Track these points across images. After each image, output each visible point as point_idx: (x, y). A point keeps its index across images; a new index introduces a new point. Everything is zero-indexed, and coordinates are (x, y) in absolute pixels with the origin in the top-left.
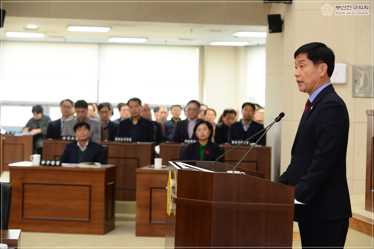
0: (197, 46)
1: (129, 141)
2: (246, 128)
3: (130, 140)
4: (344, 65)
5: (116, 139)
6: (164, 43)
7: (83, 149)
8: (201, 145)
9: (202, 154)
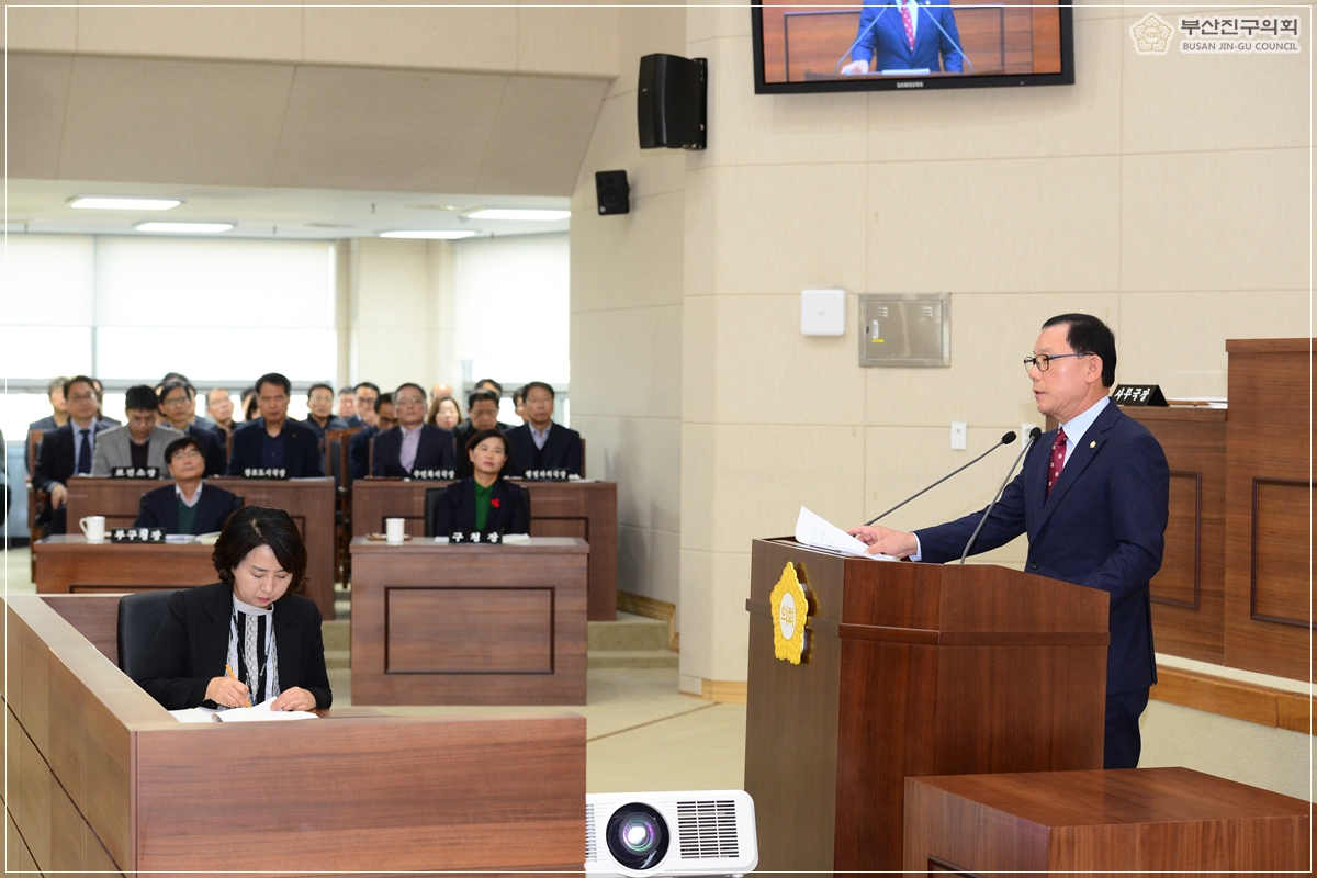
0: (332, 240)
1: (279, 478)
2: (539, 441)
3: (283, 473)
4: (841, 293)
5: (248, 472)
6: (271, 235)
7: (191, 501)
8: (480, 487)
9: (482, 507)
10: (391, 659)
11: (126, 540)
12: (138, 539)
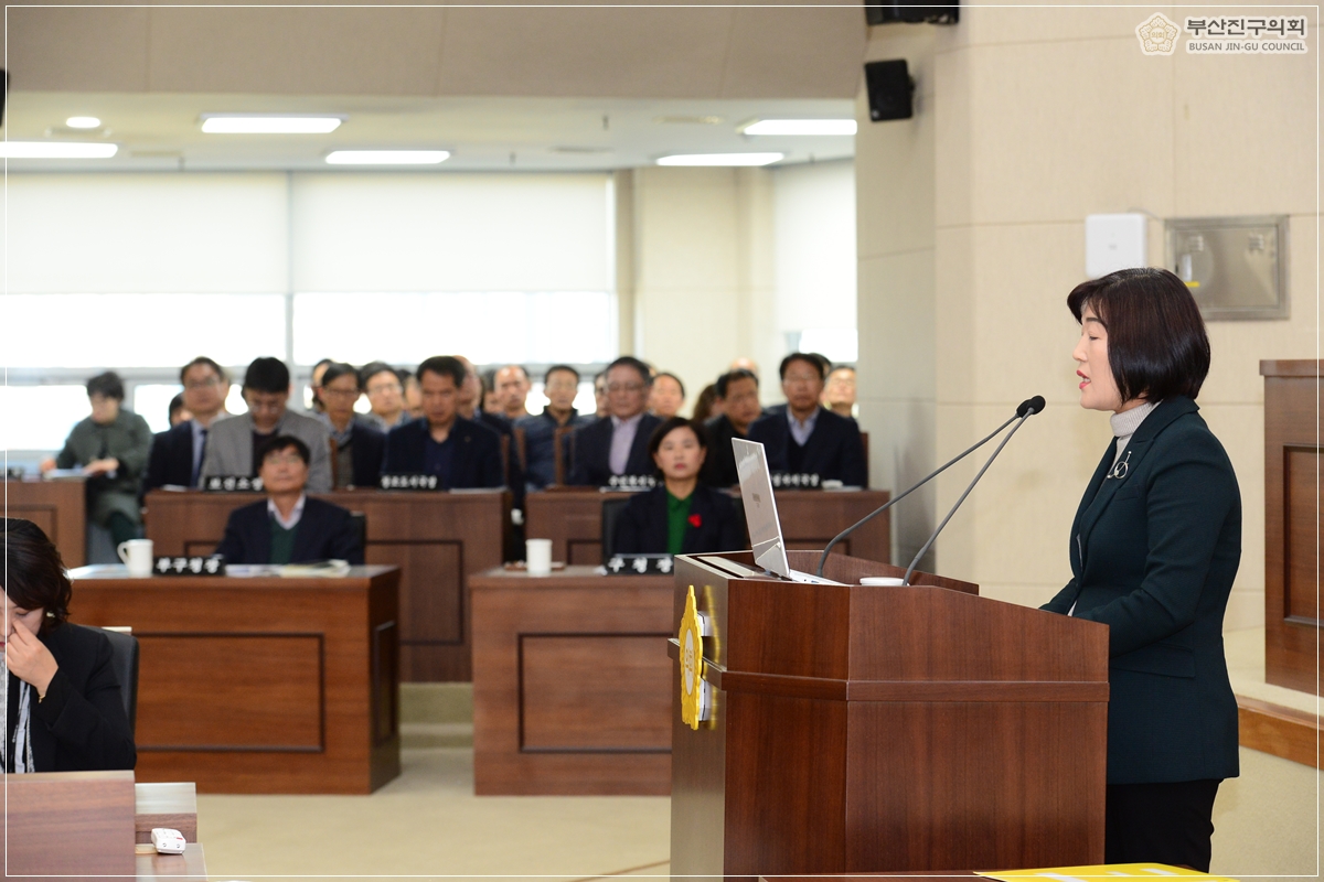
0: (609, 172)
1: (427, 489)
2: (800, 435)
3: (433, 482)
4: (1138, 219)
5: (386, 481)
6: (506, 164)
7: (289, 521)
8: (674, 498)
9: (677, 524)
10: (528, 731)
11: (172, 572)
12: (187, 571)
